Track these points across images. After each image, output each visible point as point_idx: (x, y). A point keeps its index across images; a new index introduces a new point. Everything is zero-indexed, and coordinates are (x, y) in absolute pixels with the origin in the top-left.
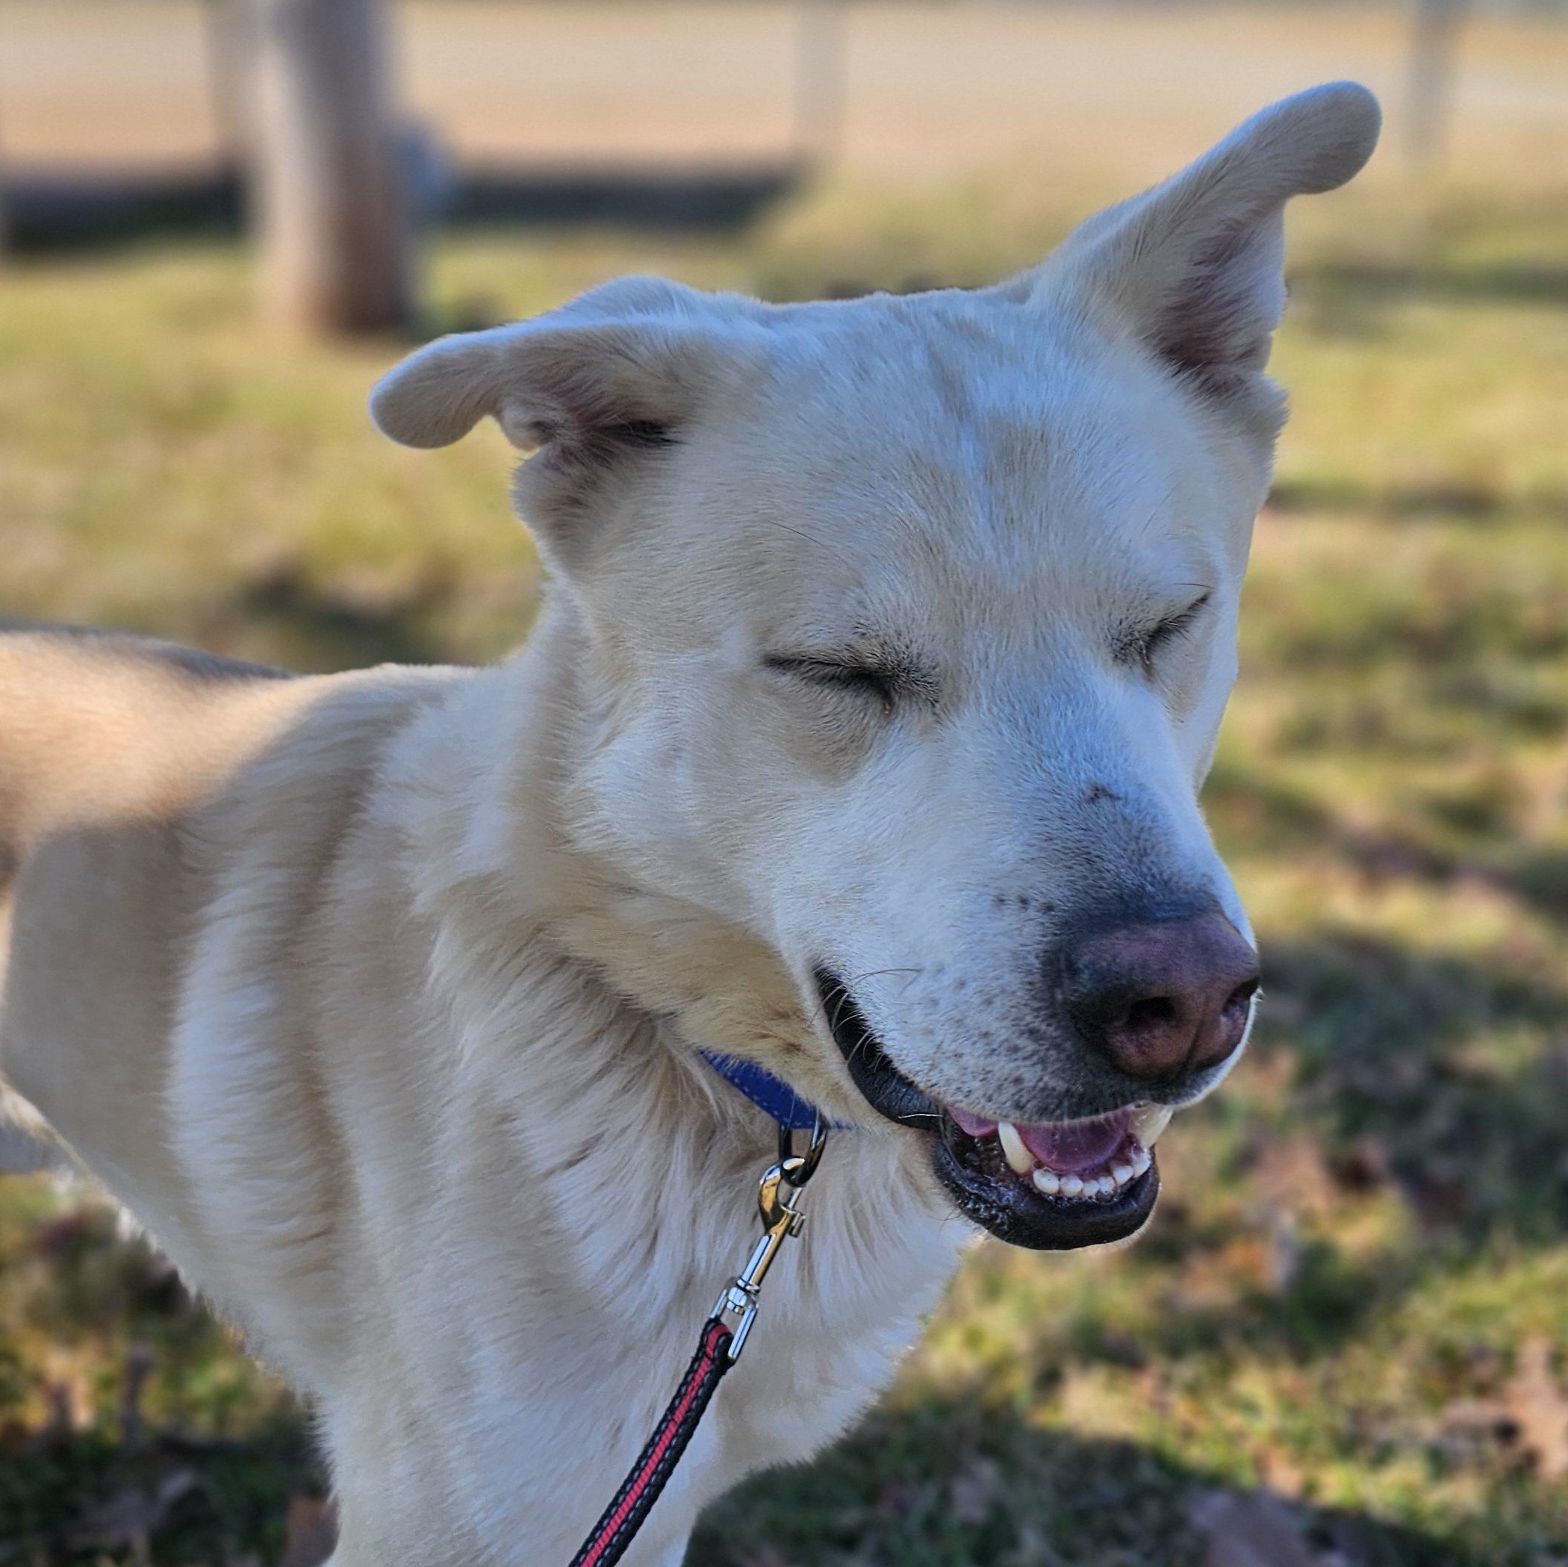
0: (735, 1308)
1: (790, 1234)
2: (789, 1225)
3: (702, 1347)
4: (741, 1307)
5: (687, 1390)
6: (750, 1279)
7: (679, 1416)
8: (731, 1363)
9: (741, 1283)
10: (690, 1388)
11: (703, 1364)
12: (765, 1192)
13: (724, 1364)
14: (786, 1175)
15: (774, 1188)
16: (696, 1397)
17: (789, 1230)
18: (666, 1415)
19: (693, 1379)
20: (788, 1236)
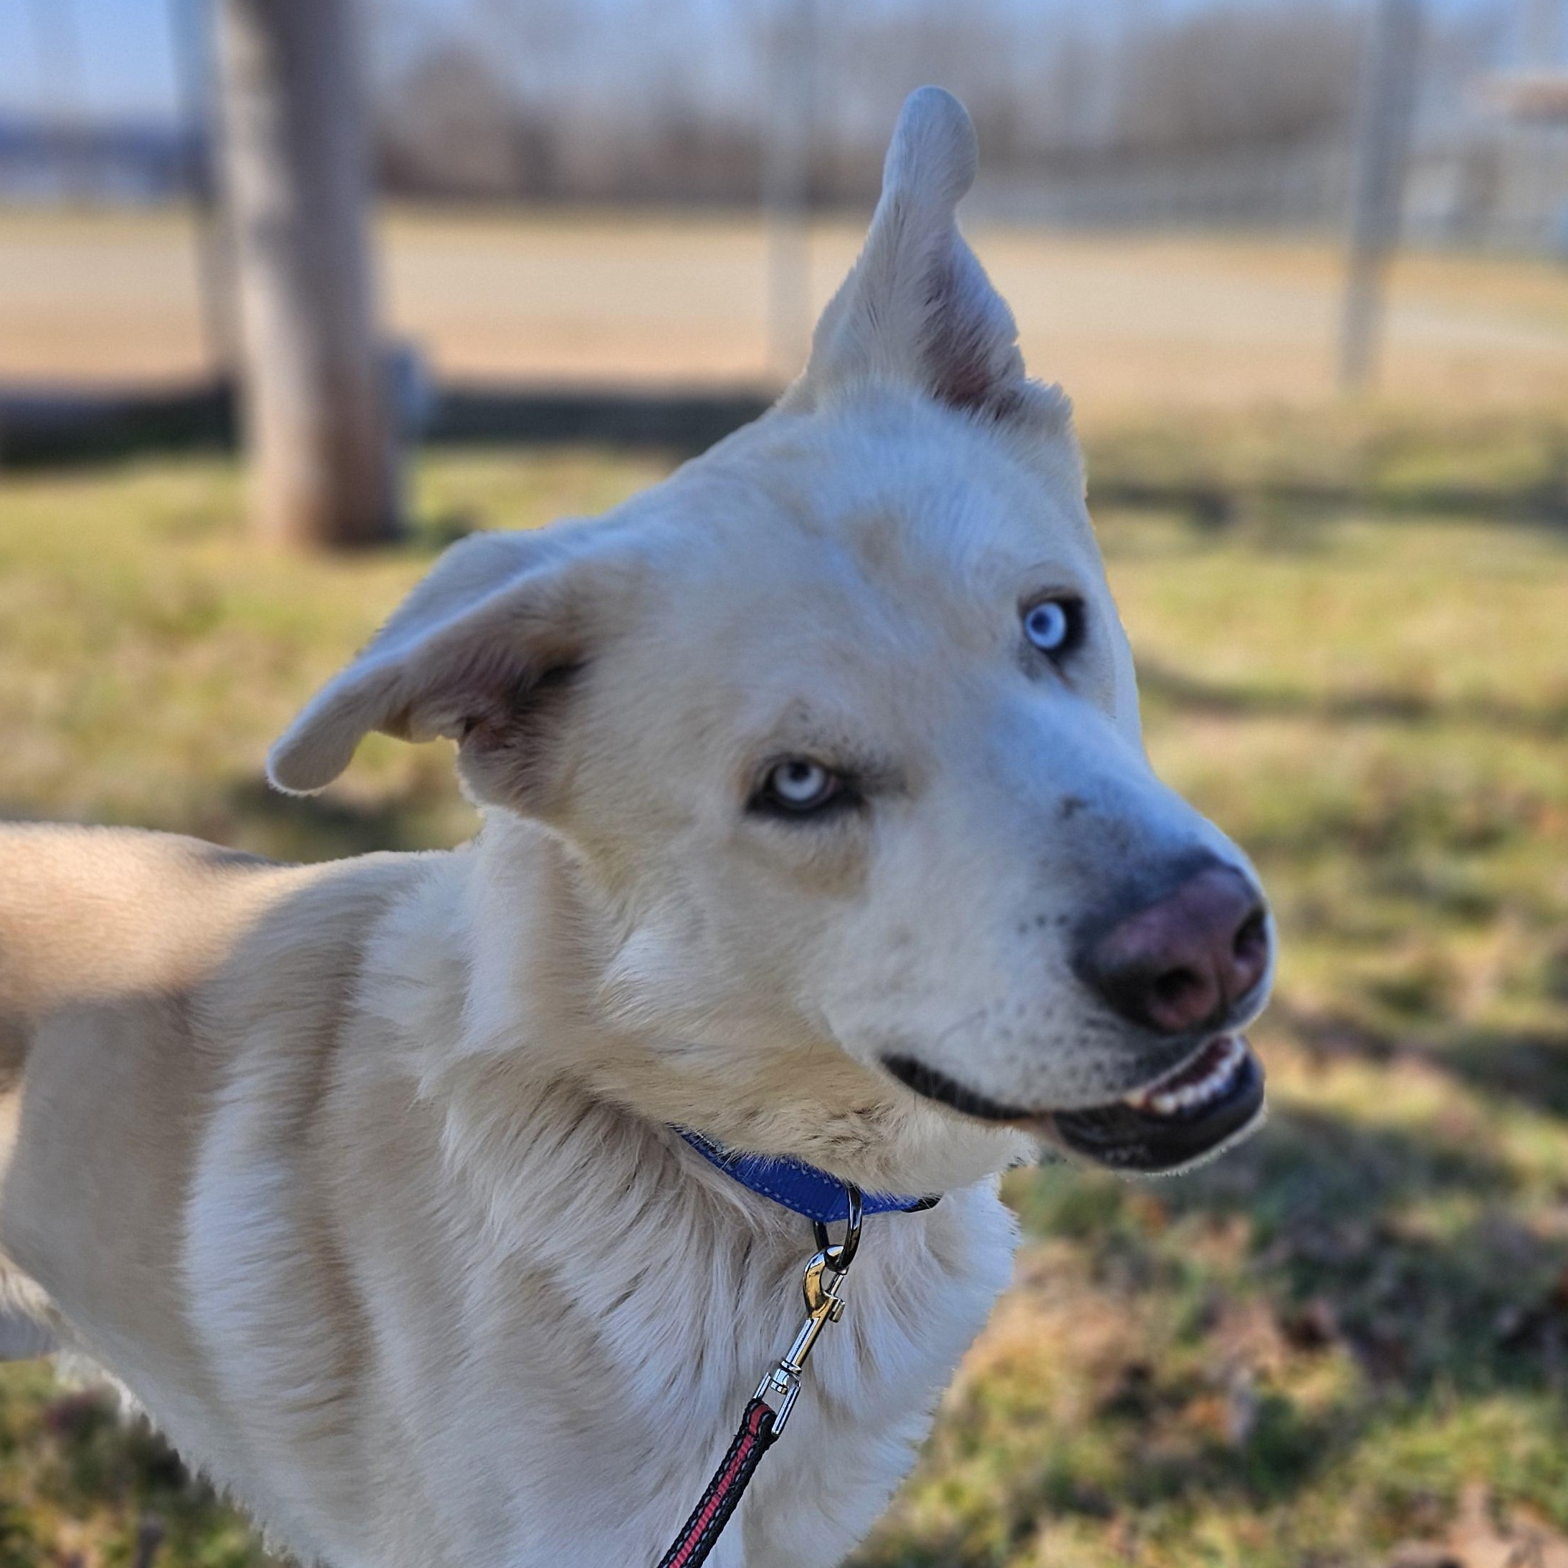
0: (778, 1387)
1: (831, 1319)
2: (830, 1309)
3: (744, 1425)
4: (783, 1386)
5: (729, 1466)
6: (792, 1361)
7: (722, 1490)
8: (774, 1438)
9: (785, 1365)
10: (733, 1464)
11: (745, 1441)
12: (809, 1280)
13: (768, 1439)
14: (830, 1261)
15: (818, 1276)
16: (740, 1471)
17: (830, 1315)
18: (709, 1490)
19: (736, 1454)
20: (828, 1320)
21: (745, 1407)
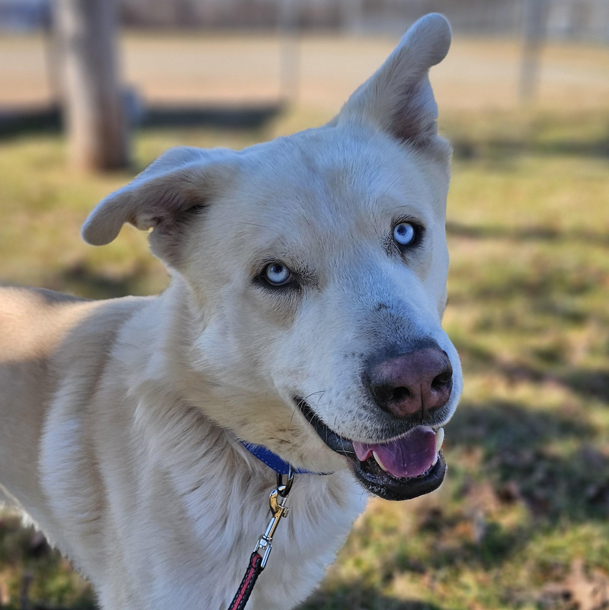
0: (263, 547)
1: (283, 516)
2: (282, 513)
3: (251, 563)
4: (265, 546)
5: (245, 581)
6: (268, 535)
7: (243, 592)
8: (262, 569)
9: (264, 537)
10: (247, 580)
11: (251, 570)
12: (272, 500)
13: (259, 570)
14: (280, 492)
15: (275, 499)
16: (249, 584)
17: (283, 515)
18: (238, 592)
19: (248, 576)
20: (282, 517)
21: (251, 555)
